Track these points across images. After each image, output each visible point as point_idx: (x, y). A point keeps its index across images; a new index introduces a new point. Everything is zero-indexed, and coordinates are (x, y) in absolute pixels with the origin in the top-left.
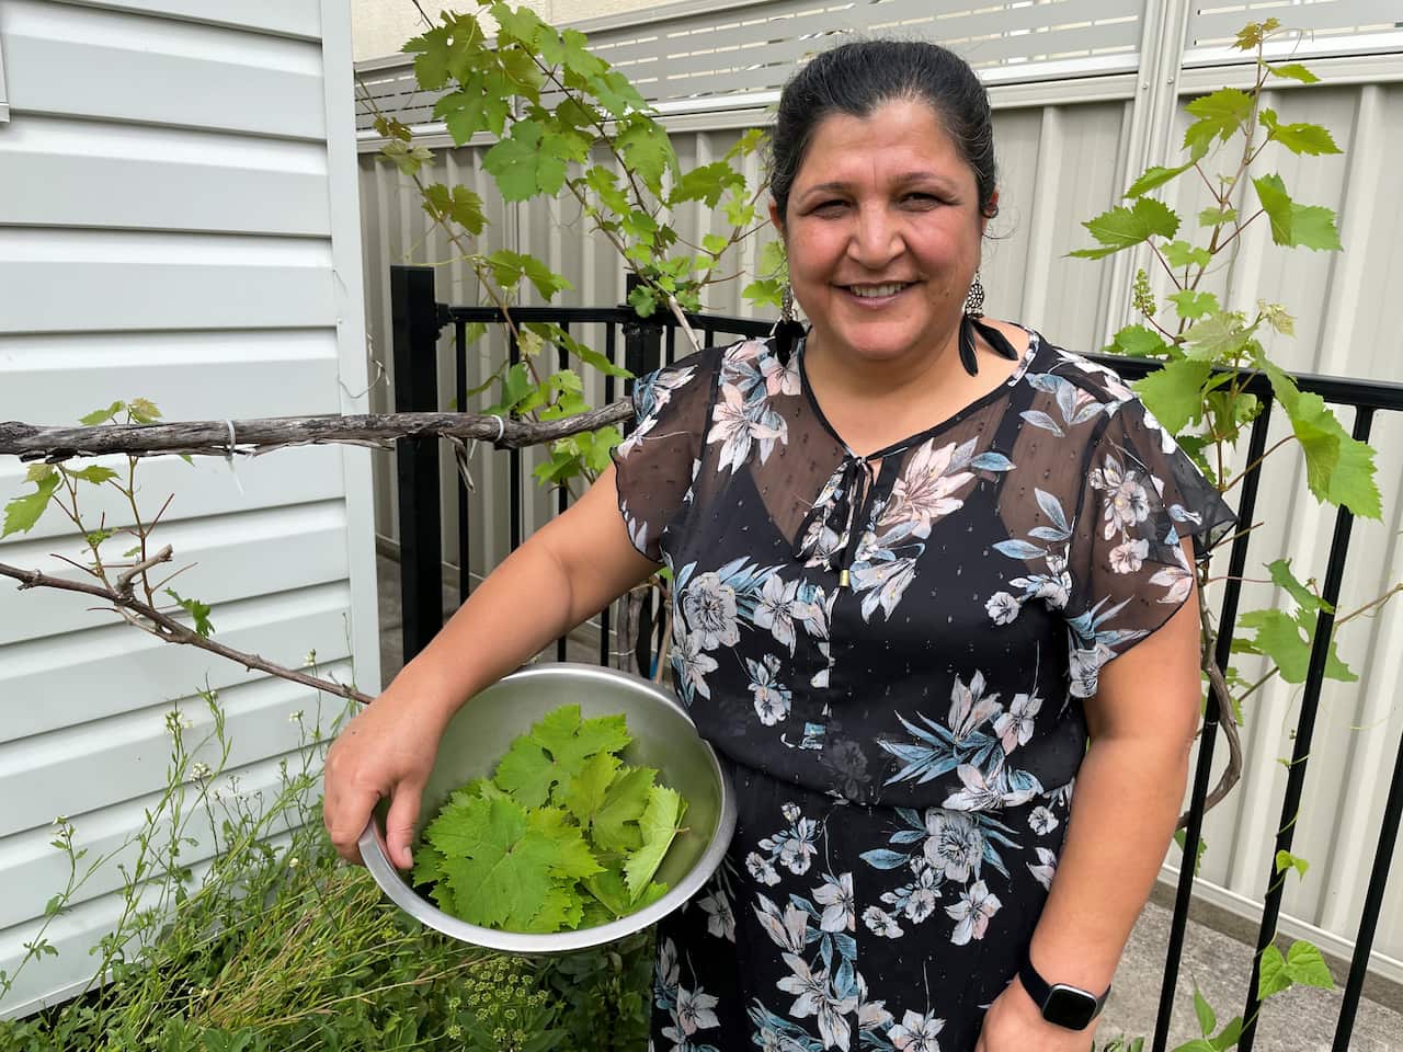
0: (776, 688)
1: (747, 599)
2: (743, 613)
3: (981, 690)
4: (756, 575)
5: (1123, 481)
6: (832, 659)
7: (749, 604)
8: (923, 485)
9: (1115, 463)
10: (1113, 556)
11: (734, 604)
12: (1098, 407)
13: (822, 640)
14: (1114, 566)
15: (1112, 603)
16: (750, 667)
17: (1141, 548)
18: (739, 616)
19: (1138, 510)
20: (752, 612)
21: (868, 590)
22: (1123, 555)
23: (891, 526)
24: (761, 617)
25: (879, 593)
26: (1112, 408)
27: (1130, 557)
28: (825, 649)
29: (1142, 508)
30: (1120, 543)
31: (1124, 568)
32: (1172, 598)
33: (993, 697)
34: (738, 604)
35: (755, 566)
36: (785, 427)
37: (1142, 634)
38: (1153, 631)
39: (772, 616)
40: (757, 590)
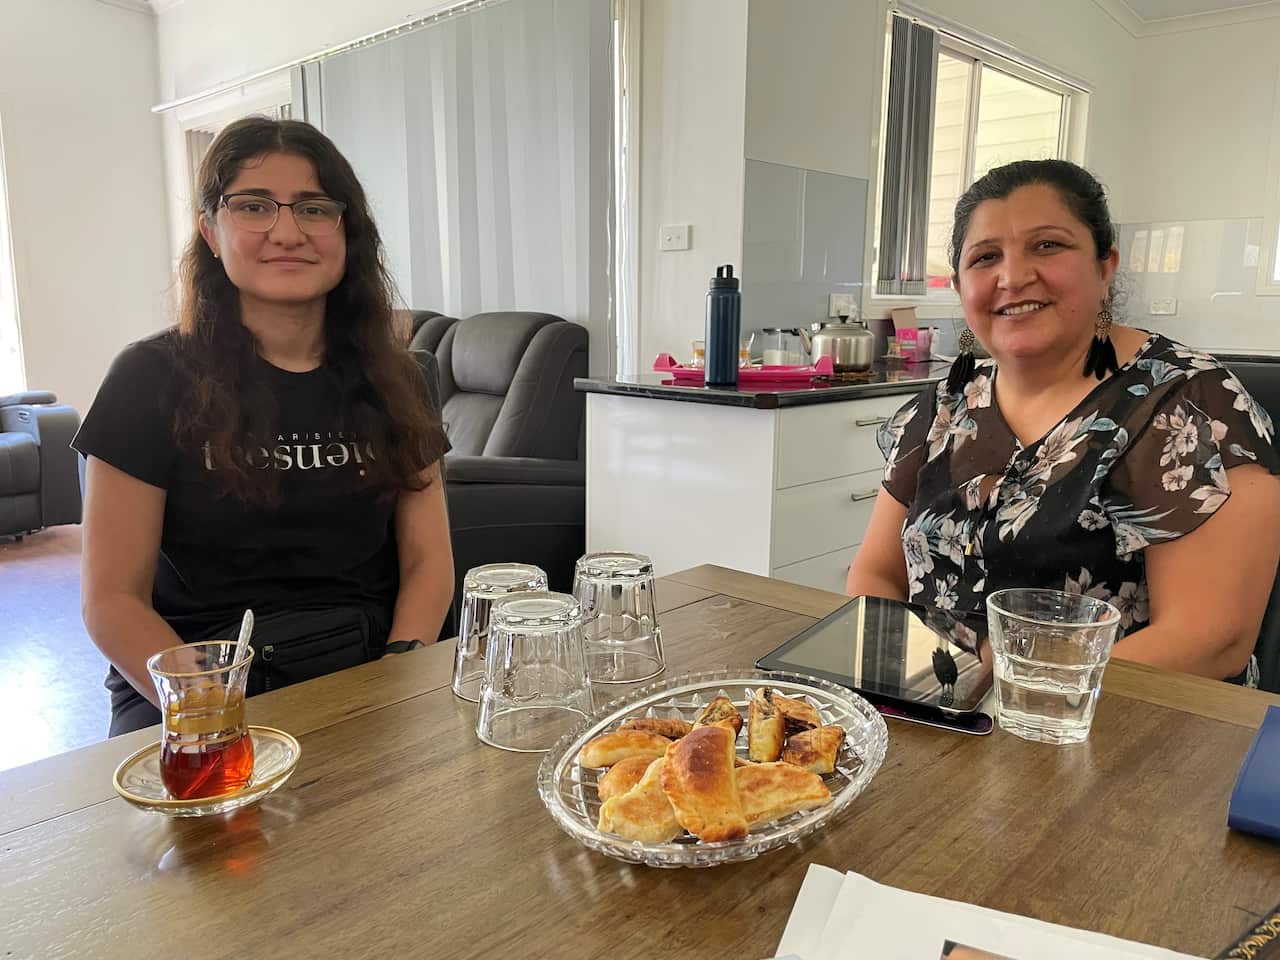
0: (950, 596)
1: (933, 538)
2: (933, 548)
3: (1089, 581)
4: (934, 521)
5: (1185, 425)
6: (986, 571)
7: (935, 541)
8: (1057, 447)
9: (1182, 412)
10: (1165, 478)
11: (926, 543)
12: (1180, 372)
13: (979, 558)
14: (1165, 486)
15: (1159, 512)
16: (937, 584)
17: (1188, 472)
18: (930, 551)
19: (1190, 444)
20: (937, 546)
21: (1005, 521)
22: (1174, 478)
23: (1031, 476)
24: (944, 549)
25: (1012, 523)
26: (1190, 373)
27: (1179, 479)
28: (981, 564)
29: (1192, 441)
30: (1173, 469)
31: (1174, 487)
32: (1204, 509)
33: (1100, 586)
34: (929, 542)
35: (933, 515)
36: (976, 428)
37: (1175, 535)
38: (1186, 534)
39: (949, 546)
40: (938, 532)
